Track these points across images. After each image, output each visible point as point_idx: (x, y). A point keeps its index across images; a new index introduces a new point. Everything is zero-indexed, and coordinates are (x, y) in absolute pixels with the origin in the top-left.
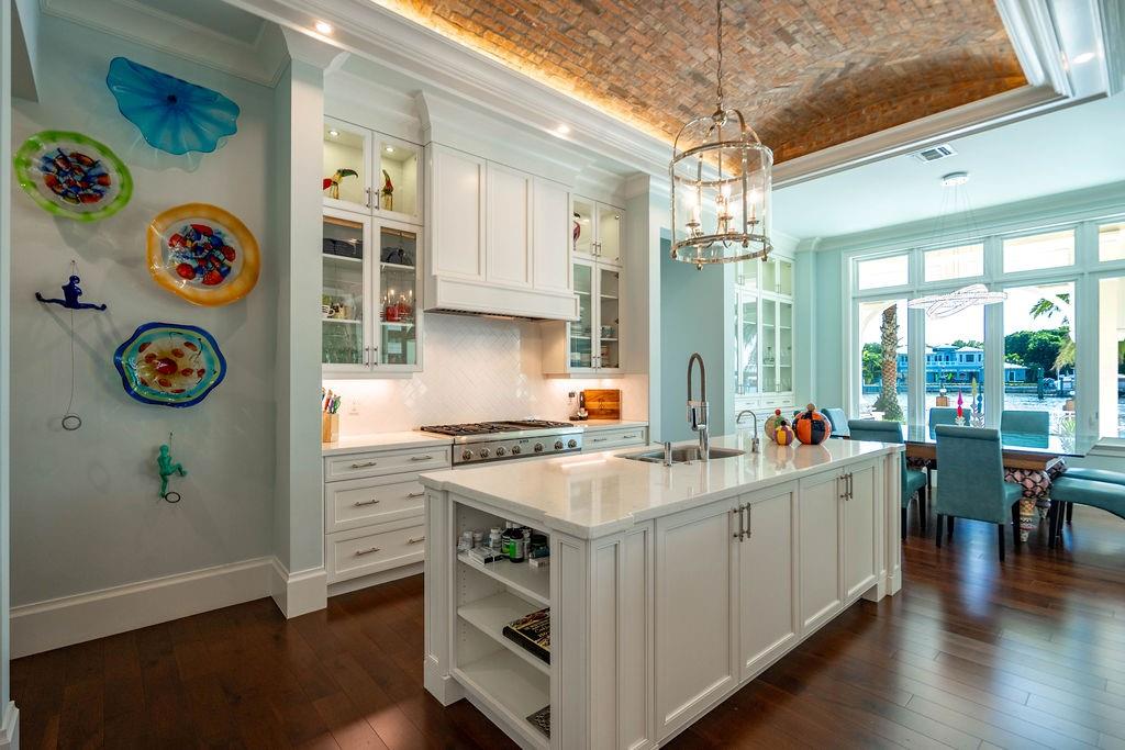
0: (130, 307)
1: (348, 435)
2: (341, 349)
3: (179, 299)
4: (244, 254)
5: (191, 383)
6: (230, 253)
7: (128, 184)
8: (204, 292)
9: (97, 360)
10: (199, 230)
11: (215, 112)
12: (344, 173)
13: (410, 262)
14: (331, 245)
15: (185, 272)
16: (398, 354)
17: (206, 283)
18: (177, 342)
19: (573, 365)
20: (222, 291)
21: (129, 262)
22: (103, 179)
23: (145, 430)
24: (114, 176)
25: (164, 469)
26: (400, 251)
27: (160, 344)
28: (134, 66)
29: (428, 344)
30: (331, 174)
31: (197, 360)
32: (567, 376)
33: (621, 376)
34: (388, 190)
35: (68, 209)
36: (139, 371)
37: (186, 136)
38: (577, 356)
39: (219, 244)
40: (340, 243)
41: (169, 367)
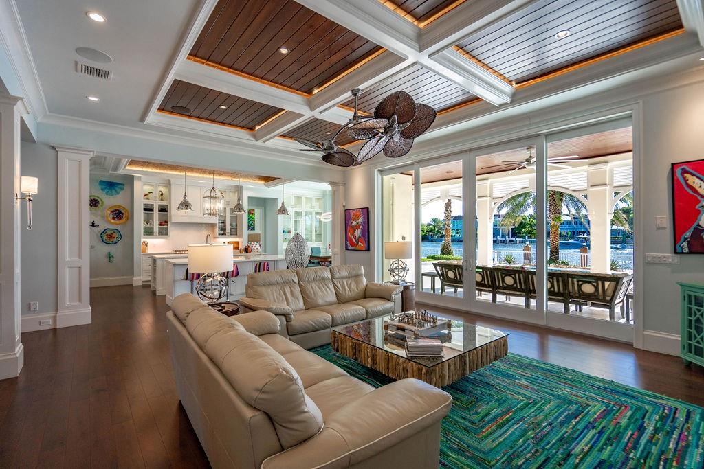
0: (103, 226)
1: (150, 251)
2: (149, 232)
3: (113, 223)
4: (125, 214)
5: (115, 240)
6: (123, 214)
7: (103, 203)
8: (118, 222)
9: (97, 235)
10: (116, 210)
11: (120, 186)
12: (150, 193)
13: (167, 211)
14: (145, 210)
15: (114, 218)
16: (164, 232)
17: (118, 220)
18: (112, 232)
19: (219, 234)
20: (121, 221)
21: (103, 217)
22: (98, 203)
23: (106, 249)
24: (100, 202)
25: (110, 256)
26: (163, 210)
27: (109, 232)
28: (104, 182)
29: (172, 231)
30: (147, 193)
31: (117, 235)
32: (218, 238)
33: (239, 237)
34: (162, 195)
35: (93, 209)
36: (105, 238)
37: (113, 191)
38: (222, 232)
39: (120, 212)
40: (148, 209)
41: (110, 237)
